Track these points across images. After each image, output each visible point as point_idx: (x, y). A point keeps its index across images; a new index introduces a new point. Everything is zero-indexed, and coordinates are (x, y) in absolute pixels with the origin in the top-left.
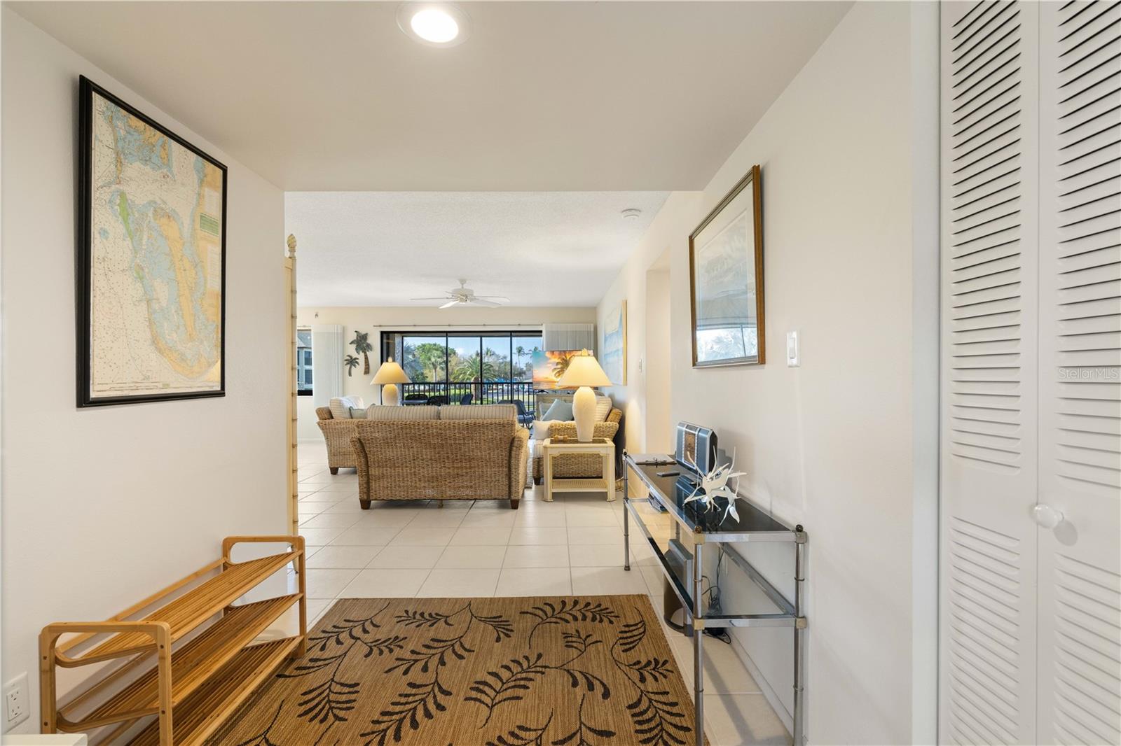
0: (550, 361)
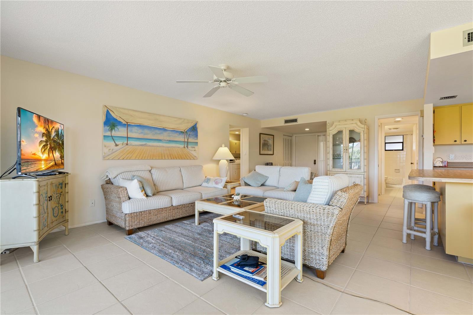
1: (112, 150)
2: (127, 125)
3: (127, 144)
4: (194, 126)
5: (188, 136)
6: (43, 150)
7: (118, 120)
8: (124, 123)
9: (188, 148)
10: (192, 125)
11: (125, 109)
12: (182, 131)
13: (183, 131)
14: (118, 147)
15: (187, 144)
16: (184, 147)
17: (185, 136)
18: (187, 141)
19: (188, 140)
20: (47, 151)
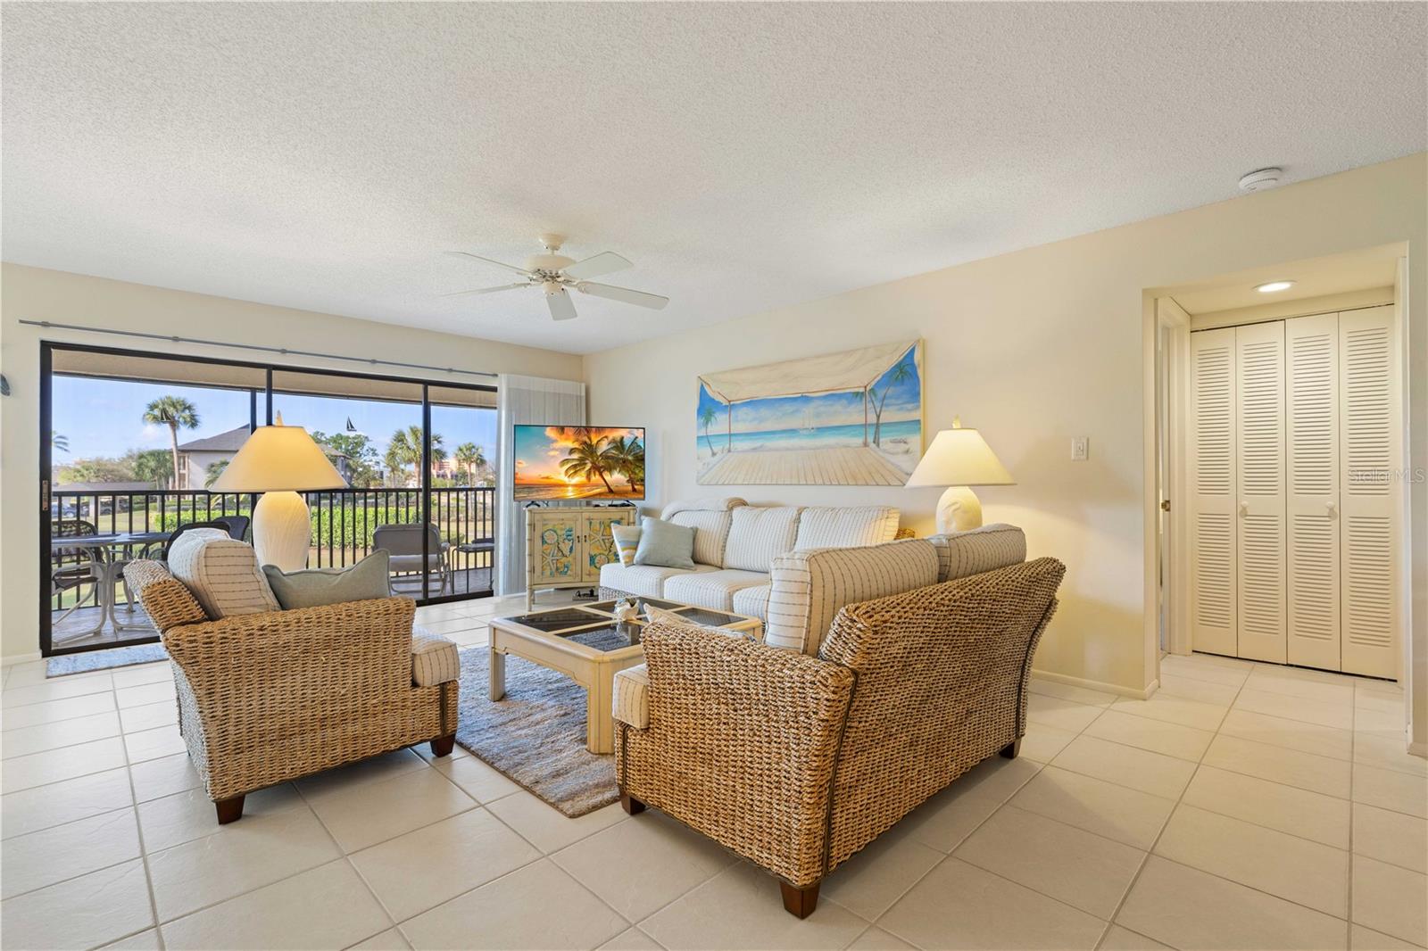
0: (557, 445)
1: (708, 464)
2: (730, 407)
3: (729, 451)
4: (900, 363)
5: (878, 404)
6: (572, 471)
7: (717, 400)
8: (725, 403)
9: (878, 445)
10: (895, 359)
11: (725, 372)
12: (857, 390)
13: (862, 390)
14: (716, 458)
15: (877, 433)
16: (866, 444)
17: (870, 405)
18: (875, 421)
19: (878, 417)
20: (583, 474)
